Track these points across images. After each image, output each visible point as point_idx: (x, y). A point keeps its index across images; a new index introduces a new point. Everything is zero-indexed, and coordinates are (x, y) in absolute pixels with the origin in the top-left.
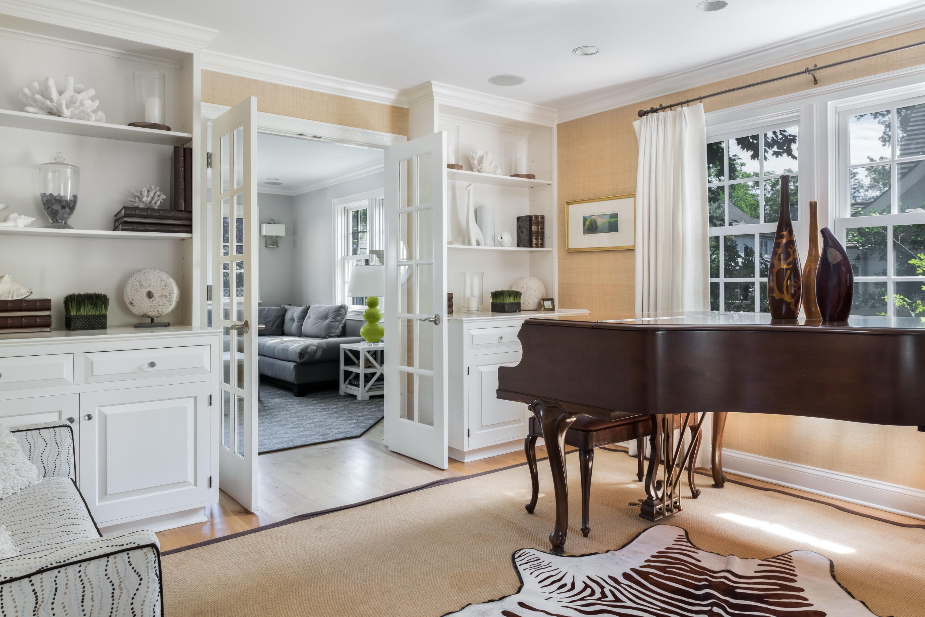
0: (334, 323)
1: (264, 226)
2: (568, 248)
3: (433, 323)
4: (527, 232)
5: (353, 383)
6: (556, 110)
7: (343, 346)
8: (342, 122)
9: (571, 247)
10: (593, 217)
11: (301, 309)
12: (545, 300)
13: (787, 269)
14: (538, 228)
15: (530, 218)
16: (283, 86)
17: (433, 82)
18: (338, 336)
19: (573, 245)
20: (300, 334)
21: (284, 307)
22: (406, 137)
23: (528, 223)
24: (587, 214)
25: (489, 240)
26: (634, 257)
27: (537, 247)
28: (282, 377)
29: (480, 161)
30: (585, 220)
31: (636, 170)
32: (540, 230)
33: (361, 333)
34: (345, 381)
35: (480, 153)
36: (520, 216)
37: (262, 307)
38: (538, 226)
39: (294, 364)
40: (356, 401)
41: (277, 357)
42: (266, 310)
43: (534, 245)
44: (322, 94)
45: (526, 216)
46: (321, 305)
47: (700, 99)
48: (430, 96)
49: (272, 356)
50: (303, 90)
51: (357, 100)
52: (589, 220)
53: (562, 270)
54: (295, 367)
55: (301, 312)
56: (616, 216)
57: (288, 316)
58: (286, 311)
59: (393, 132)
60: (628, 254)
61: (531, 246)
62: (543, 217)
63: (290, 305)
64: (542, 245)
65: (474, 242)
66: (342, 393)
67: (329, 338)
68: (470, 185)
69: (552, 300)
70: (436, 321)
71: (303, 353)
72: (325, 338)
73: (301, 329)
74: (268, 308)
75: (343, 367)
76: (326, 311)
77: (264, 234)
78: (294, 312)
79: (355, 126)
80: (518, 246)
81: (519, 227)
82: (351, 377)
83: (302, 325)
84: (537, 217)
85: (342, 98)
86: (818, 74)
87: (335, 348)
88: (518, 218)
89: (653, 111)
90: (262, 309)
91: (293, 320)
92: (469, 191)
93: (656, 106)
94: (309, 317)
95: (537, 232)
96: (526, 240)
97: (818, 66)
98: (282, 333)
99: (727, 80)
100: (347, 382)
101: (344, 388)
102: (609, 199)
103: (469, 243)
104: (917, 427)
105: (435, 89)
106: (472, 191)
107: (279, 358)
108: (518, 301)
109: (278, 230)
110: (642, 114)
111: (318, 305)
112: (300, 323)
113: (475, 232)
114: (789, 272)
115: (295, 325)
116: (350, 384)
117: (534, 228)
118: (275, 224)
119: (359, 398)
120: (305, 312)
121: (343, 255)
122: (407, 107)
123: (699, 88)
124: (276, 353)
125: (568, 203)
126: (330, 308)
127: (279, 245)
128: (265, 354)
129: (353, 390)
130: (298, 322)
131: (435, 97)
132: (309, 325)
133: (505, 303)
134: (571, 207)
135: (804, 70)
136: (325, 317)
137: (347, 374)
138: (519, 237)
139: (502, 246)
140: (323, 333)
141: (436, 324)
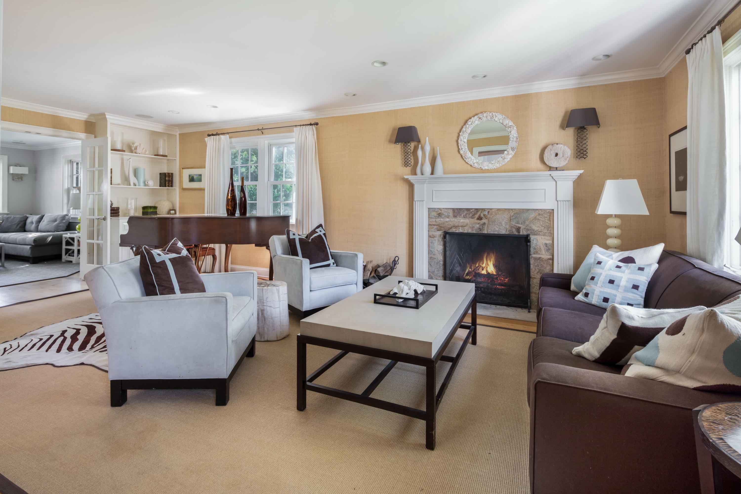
0: (61, 224)
1: (11, 168)
2: (183, 188)
3: (103, 220)
4: (164, 180)
5: (71, 255)
6: (178, 128)
7: (64, 236)
8: (54, 127)
9: (184, 187)
10: (192, 175)
11: (38, 216)
12: (170, 210)
13: (230, 199)
14: (169, 179)
15: (165, 174)
16: (17, 109)
17: (106, 113)
18: (63, 231)
19: (185, 186)
20: (37, 230)
21: (26, 216)
22: (93, 135)
23: (164, 176)
24: (191, 174)
25: (142, 184)
26: (204, 193)
27: (169, 187)
28: (22, 254)
29: (136, 148)
30: (190, 176)
31: (205, 157)
32: (170, 179)
33: (77, 229)
34: (66, 254)
35: (136, 145)
36: (161, 172)
37: (9, 216)
38: (169, 177)
39: (30, 246)
40: (72, 264)
41: (18, 243)
42: (12, 217)
43: (167, 186)
44: (42, 114)
45: (163, 173)
46: (52, 214)
47: (228, 133)
48: (105, 119)
49: (15, 243)
50: (30, 111)
51: (64, 117)
52: (191, 176)
53: (180, 197)
54: (30, 248)
55: (38, 218)
56: (201, 175)
57: (29, 221)
58: (27, 218)
59: (85, 133)
60: (202, 191)
61: (165, 186)
62: (172, 174)
63: (31, 214)
64: (172, 186)
65: (132, 184)
66: (63, 260)
67: (57, 232)
68: (130, 158)
69: (175, 210)
70: (105, 219)
71: (36, 240)
72: (54, 232)
73: (38, 228)
74: (13, 217)
75: (64, 247)
76: (56, 217)
77: (11, 172)
78: (33, 218)
79: (62, 129)
80: (160, 186)
81: (160, 178)
82: (70, 252)
83: (38, 225)
84: (169, 174)
85: (54, 115)
86: (263, 131)
87: (60, 238)
88: (160, 174)
89: (213, 135)
90: (8, 217)
91: (32, 223)
92: (130, 161)
93: (214, 133)
94: (44, 221)
95: (169, 181)
96: (163, 184)
97: (264, 128)
98: (25, 231)
99: (237, 128)
100: (67, 254)
101: (65, 258)
102: (198, 168)
103: (130, 185)
104: (254, 245)
105: (107, 116)
106: (131, 161)
107: (20, 243)
108: (156, 211)
109: (24, 170)
110: (209, 135)
111: (50, 214)
112: (37, 225)
113: (132, 179)
114: (231, 200)
115: (34, 226)
116: (69, 255)
117: (167, 179)
118: (20, 166)
119: (74, 262)
120: (41, 218)
121: (69, 187)
122: (95, 121)
123: (230, 129)
124: (18, 241)
125: (183, 169)
126: (58, 215)
127: (23, 179)
128: (10, 242)
129: (70, 258)
130: (36, 224)
131: (108, 120)
132: (43, 225)
133: (148, 212)
134: (184, 170)
135: (257, 129)
136: (55, 221)
137: (67, 251)
138: (160, 182)
139: (149, 186)
140: (53, 230)
141: (104, 220)
